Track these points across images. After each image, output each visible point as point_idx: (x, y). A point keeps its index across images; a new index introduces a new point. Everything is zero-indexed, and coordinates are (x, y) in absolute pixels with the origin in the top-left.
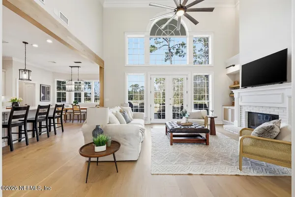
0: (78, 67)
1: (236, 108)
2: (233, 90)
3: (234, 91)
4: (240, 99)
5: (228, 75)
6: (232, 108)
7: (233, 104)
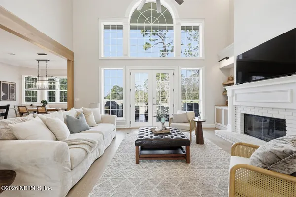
0: (47, 60)
1: (229, 108)
2: (226, 87)
3: (228, 88)
4: (234, 97)
5: (221, 69)
6: (225, 108)
7: (227, 104)
